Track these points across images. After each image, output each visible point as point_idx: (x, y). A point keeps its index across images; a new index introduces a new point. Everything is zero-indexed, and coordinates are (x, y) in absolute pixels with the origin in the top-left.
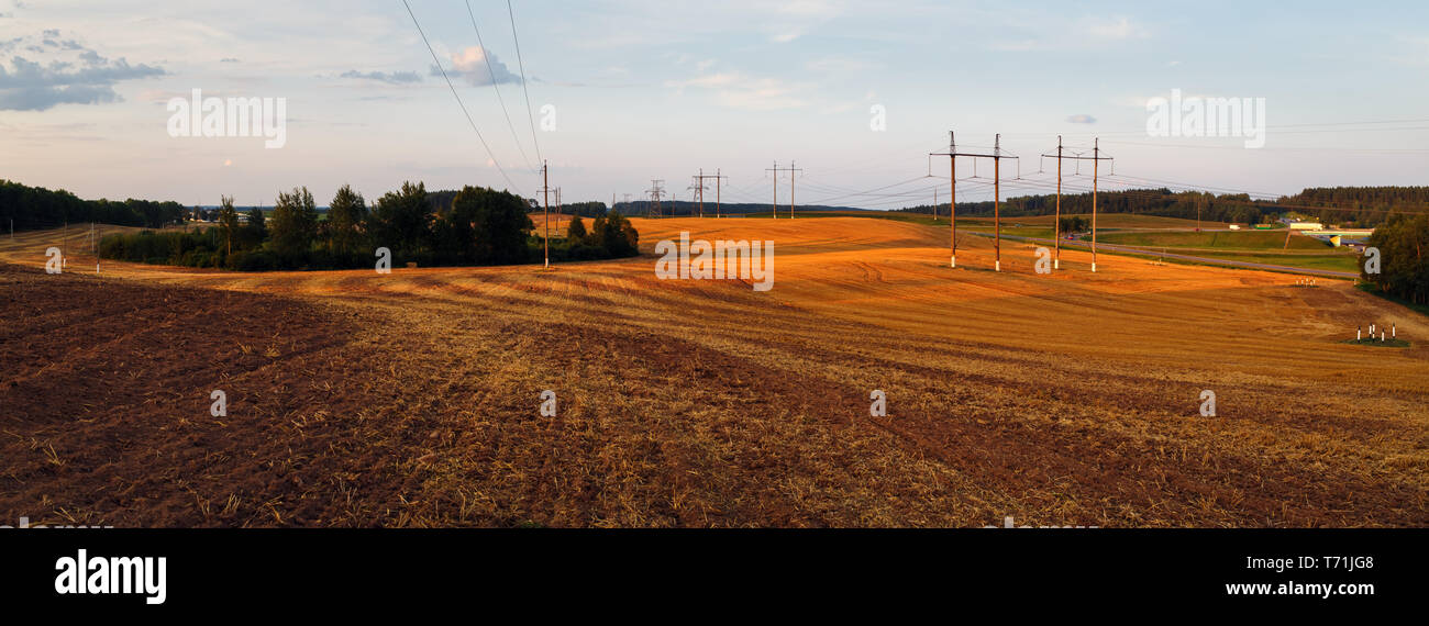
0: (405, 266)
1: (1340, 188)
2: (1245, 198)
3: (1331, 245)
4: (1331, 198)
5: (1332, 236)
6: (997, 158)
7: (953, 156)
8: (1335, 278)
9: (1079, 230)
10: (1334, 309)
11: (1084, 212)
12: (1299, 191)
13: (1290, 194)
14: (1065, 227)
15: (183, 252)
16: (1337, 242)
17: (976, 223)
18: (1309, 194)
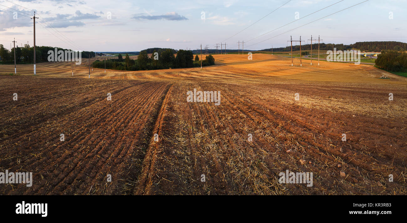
0: (169, 69)
1: (364, 42)
2: (342, 45)
3: (364, 56)
4: (363, 44)
5: (364, 54)
6: (300, 41)
7: (291, 41)
8: (368, 65)
9: (307, 54)
10: (372, 72)
11: (304, 50)
12: (355, 43)
13: (353, 44)
14: (303, 54)
15: (116, 66)
16: (365, 55)
17: (281, 53)
18: (357, 43)
